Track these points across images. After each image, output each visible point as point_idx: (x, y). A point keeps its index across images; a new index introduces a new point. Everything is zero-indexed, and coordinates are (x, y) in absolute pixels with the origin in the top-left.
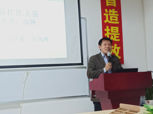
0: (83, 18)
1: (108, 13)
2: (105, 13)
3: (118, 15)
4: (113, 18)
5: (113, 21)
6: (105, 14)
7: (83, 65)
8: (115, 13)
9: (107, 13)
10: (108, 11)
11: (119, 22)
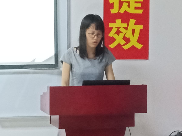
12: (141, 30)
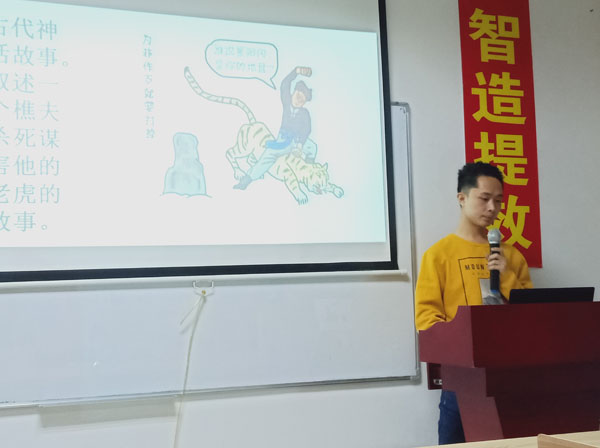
0: (397, 104)
1: (487, 87)
2: (477, 86)
3: (521, 93)
4: (503, 105)
5: (504, 114)
6: (475, 91)
7: (397, 269)
8: (513, 88)
9: (482, 87)
10: (488, 79)
11: (524, 118)
12: (527, 214)
